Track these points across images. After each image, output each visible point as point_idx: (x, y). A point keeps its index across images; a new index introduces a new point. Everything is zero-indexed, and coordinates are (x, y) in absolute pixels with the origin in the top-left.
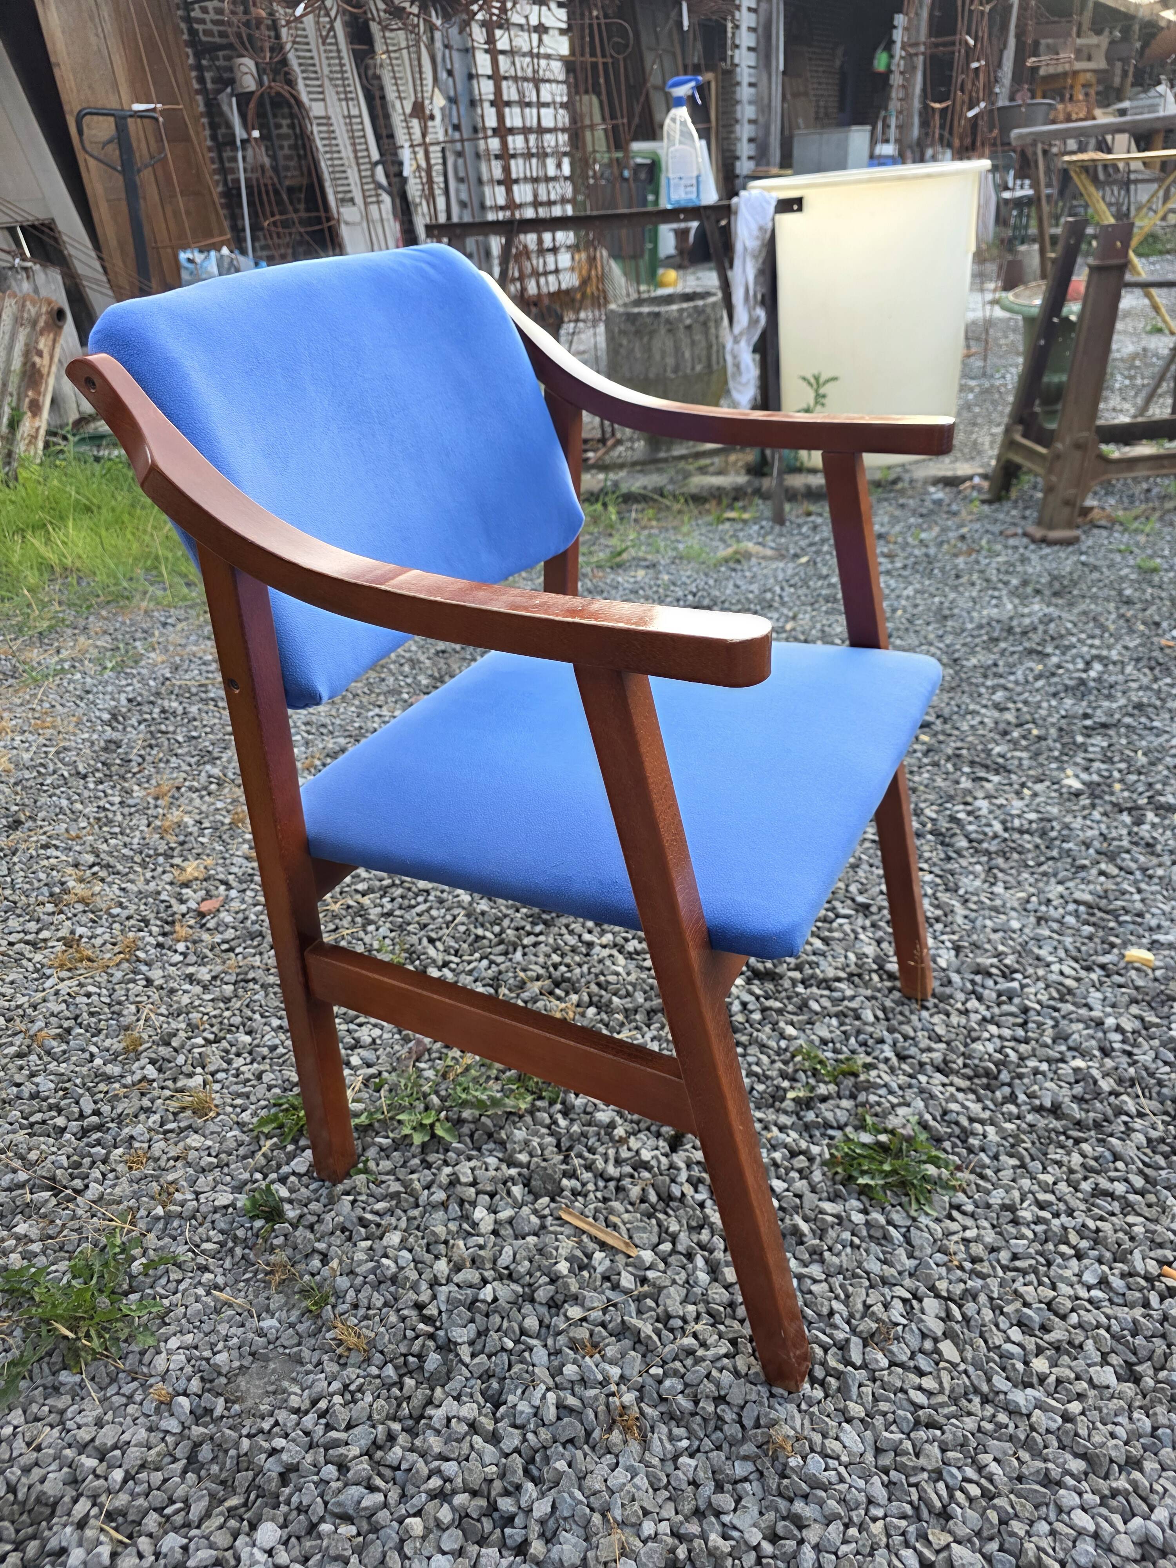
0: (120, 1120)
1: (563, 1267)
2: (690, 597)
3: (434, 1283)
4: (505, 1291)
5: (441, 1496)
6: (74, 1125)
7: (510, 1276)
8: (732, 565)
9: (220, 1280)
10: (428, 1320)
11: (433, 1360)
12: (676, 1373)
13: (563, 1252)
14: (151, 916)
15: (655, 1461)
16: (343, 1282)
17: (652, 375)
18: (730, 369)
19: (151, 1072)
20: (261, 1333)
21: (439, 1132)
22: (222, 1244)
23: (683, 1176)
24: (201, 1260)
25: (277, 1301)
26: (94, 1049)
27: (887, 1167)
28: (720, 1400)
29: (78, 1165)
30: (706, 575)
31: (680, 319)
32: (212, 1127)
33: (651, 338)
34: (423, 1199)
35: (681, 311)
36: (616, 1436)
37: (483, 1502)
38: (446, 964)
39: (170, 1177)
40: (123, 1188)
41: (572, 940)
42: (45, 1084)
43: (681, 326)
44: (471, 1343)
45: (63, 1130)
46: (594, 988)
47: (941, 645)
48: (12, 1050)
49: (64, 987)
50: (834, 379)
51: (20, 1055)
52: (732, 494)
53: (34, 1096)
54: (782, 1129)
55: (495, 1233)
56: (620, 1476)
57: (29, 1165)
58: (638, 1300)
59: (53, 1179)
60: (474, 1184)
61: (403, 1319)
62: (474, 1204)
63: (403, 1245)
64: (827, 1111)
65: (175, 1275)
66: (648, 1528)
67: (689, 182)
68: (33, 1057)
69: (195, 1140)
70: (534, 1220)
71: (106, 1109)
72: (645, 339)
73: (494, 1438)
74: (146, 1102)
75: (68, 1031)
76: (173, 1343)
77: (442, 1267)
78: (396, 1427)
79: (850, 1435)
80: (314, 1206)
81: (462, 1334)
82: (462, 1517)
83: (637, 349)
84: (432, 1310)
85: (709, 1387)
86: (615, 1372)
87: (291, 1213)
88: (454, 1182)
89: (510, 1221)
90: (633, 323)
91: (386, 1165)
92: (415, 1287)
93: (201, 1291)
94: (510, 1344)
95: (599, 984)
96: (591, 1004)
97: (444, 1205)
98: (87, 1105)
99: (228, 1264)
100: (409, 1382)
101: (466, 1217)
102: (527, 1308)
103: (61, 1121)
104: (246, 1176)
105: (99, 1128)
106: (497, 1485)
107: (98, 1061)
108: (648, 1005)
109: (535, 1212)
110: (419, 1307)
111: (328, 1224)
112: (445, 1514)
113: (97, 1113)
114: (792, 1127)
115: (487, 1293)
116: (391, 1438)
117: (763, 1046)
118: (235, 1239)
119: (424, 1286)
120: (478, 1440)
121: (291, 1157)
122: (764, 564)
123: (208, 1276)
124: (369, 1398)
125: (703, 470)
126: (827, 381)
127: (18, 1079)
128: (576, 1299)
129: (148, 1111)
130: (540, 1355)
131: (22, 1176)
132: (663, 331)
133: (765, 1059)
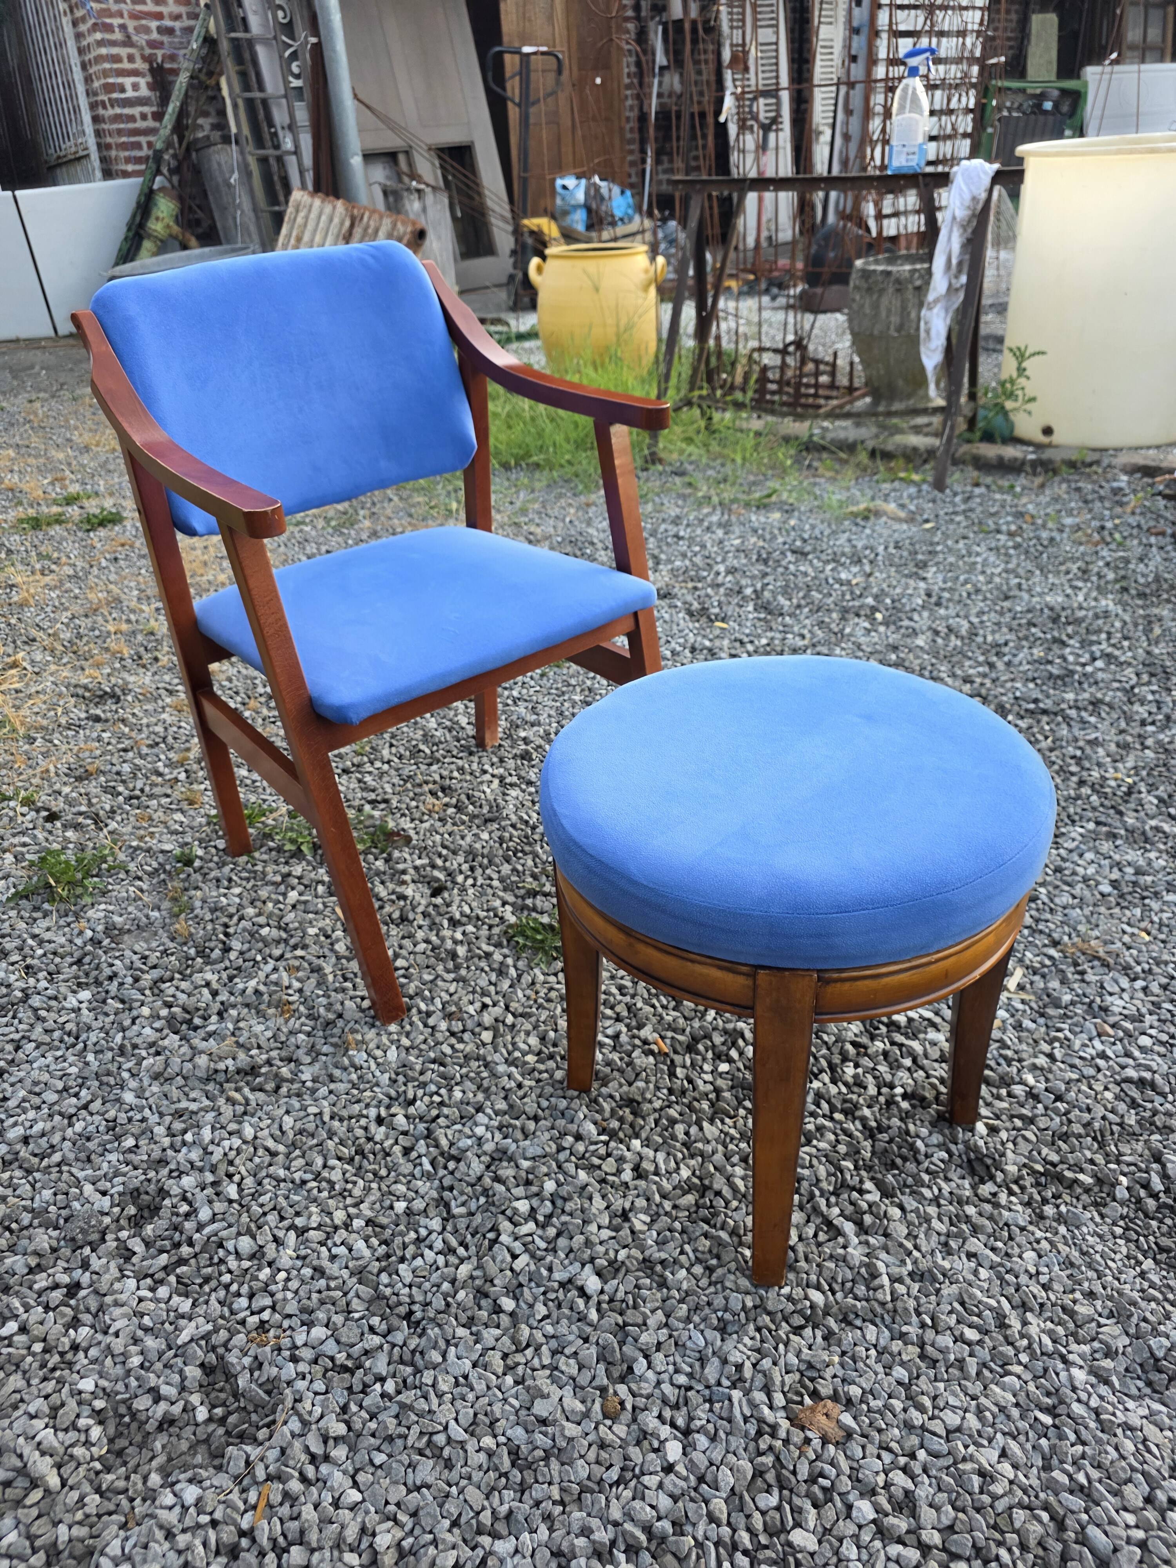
0: (151, 796)
1: (312, 931)
2: (798, 543)
3: (241, 918)
4: (275, 933)
5: (169, 1006)
6: (127, 793)
7: (285, 930)
8: (859, 520)
9: (145, 887)
10: (227, 935)
11: (217, 954)
12: (329, 997)
13: (321, 924)
14: (242, 691)
15: (285, 1030)
16: (198, 904)
17: (876, 332)
18: (923, 334)
19: (182, 776)
20: (147, 917)
21: (304, 848)
22: (156, 870)
23: (420, 909)
24: (140, 874)
25: (166, 905)
26: (163, 757)
27: (539, 937)
28: (340, 1016)
29: (114, 812)
30: (829, 525)
31: (910, 280)
32: (192, 812)
33: (880, 296)
34: (268, 878)
35: (914, 271)
36: (272, 1011)
37: (188, 1016)
38: (388, 762)
39: (152, 830)
40: (129, 829)
41: (475, 766)
42: (126, 768)
43: (910, 287)
44: (242, 953)
45: (120, 794)
46: (463, 797)
47: (975, 620)
48: (120, 746)
49: (169, 721)
50: (1043, 353)
51: (125, 750)
52: (925, 456)
53: (118, 773)
54: (504, 904)
55: (294, 906)
56: (258, 1029)
57: (90, 804)
58: (338, 958)
59: (97, 815)
60: (299, 878)
61: (214, 929)
62: (293, 889)
63: (240, 896)
64: (539, 901)
65: (122, 875)
66: (254, 1052)
67: (912, 150)
68: (131, 754)
69: (178, 816)
70: (320, 906)
71: (147, 789)
72: (875, 297)
73: (215, 994)
74: (169, 791)
75: (157, 744)
76: (103, 907)
77: (250, 911)
78: (177, 976)
79: (393, 1054)
80: (211, 865)
81: (236, 945)
82: (172, 1017)
83: (867, 306)
84: (231, 930)
85: (338, 1007)
86: (297, 985)
87: (197, 863)
88: (289, 875)
89: (305, 902)
90: (867, 281)
91: (265, 857)
92: (231, 916)
93: (132, 889)
94: (259, 958)
95: (469, 797)
96: (456, 807)
97: (276, 884)
98: (139, 784)
99: (155, 881)
100: (199, 960)
101: (284, 895)
102: (283, 945)
103: (121, 789)
104: (189, 840)
105: (138, 798)
106: (201, 1013)
107: (160, 764)
108: (488, 816)
109: (324, 903)
110: (226, 926)
111: (213, 874)
112: (164, 1012)
113: (142, 790)
114: (513, 905)
115: (265, 931)
116: (172, 979)
117: (536, 855)
118: (165, 871)
119: (235, 918)
120: (205, 991)
121: (219, 838)
122: (890, 522)
123: (140, 883)
124: (173, 958)
125: (917, 430)
126: (1034, 354)
127: (114, 761)
128: (305, 947)
129: (168, 796)
130: (269, 968)
131: (83, 809)
132: (891, 290)
133: (530, 863)
